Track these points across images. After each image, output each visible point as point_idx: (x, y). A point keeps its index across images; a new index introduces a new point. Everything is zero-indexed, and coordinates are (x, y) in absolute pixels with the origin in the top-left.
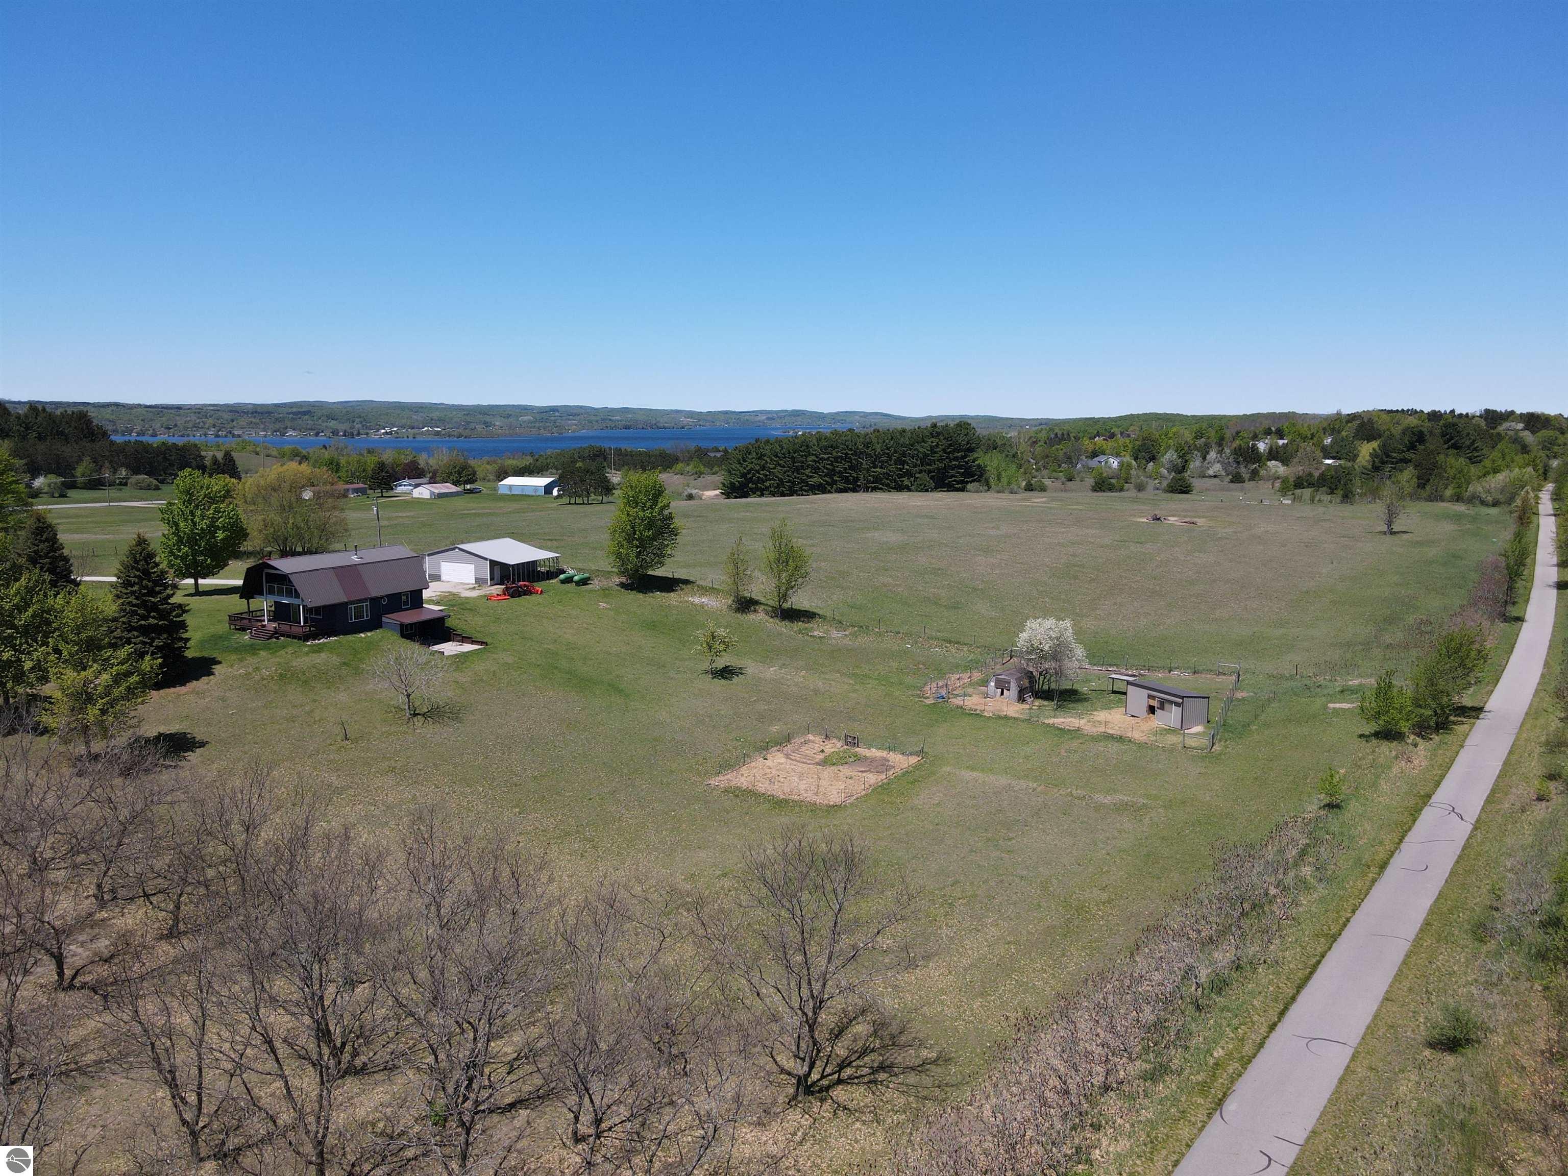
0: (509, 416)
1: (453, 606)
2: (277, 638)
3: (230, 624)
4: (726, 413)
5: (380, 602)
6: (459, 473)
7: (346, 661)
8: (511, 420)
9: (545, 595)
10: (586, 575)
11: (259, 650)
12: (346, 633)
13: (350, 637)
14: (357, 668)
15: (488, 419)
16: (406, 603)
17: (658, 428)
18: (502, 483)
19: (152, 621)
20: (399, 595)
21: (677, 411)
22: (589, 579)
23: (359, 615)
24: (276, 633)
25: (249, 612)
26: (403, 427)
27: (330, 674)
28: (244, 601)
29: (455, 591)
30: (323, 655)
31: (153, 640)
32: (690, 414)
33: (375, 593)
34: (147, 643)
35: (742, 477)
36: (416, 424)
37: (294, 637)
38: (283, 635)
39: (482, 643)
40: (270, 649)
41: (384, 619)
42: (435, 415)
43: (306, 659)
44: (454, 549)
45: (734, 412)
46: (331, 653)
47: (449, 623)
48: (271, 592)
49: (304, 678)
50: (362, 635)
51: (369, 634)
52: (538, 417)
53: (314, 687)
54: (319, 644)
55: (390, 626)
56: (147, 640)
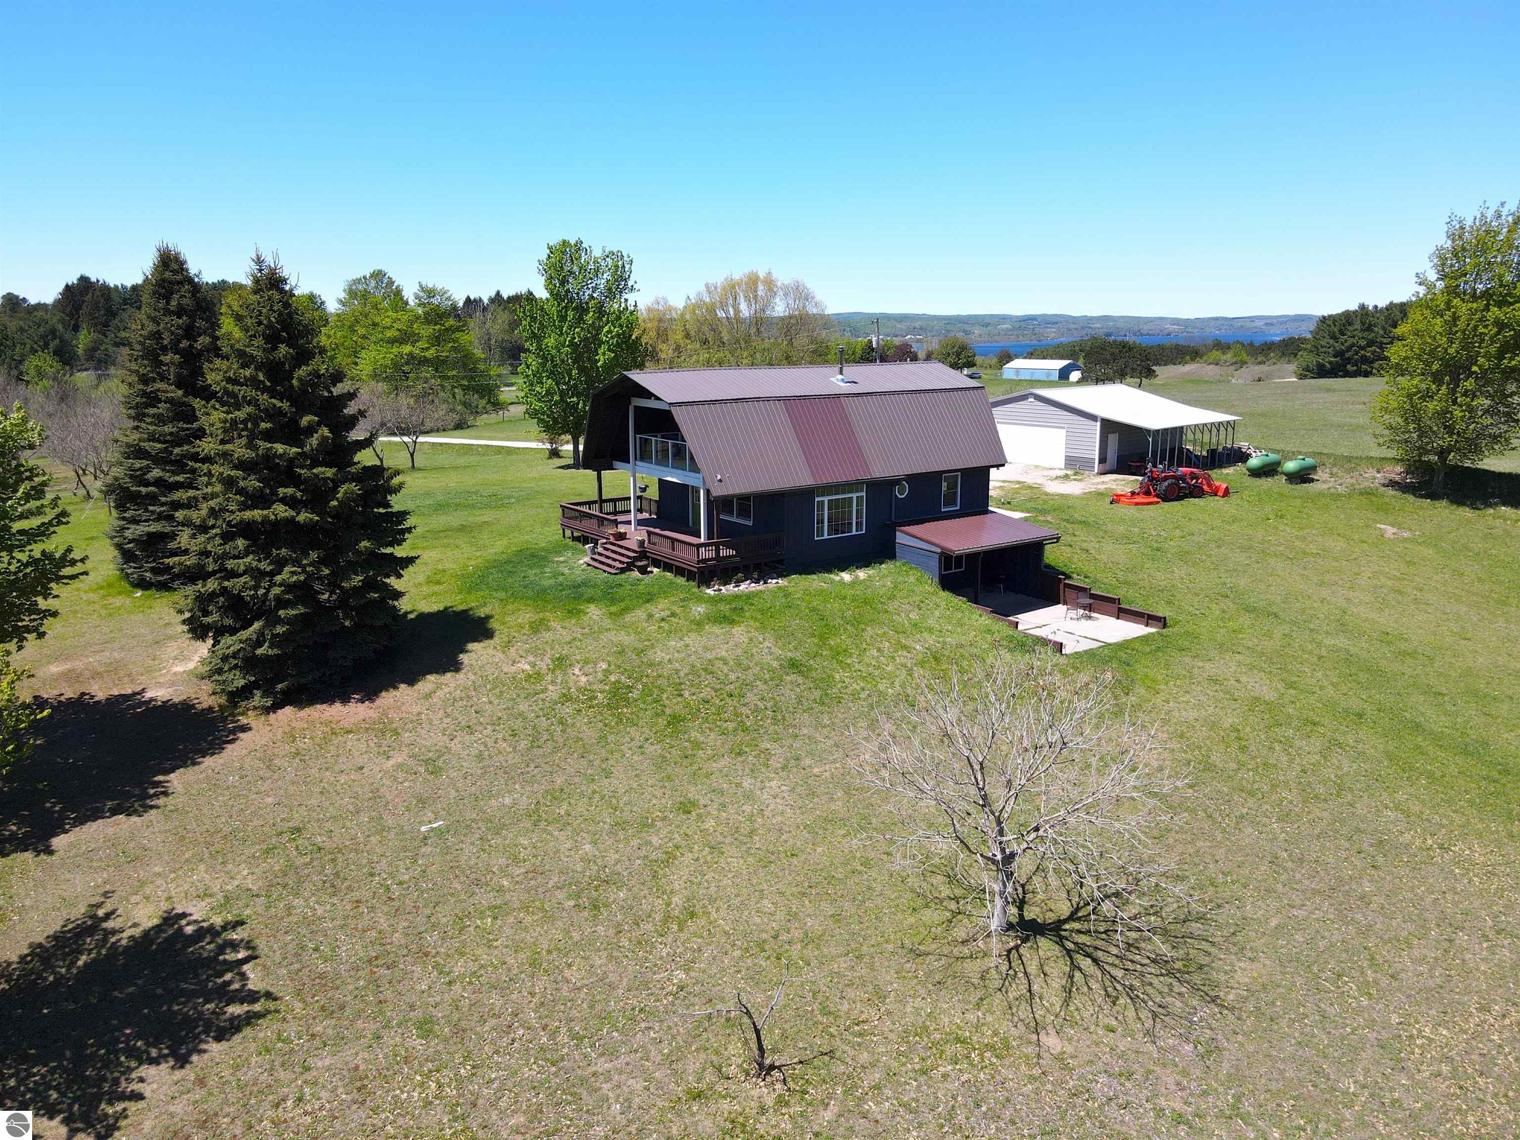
0: (987, 325)
1: (1043, 512)
2: (643, 571)
3: (564, 527)
4: (1217, 319)
5: (892, 491)
6: (958, 355)
7: (798, 655)
8: (989, 328)
9: (1233, 499)
10: (1309, 461)
11: (591, 600)
12: (807, 568)
13: (816, 582)
14: (827, 681)
15: (967, 327)
16: (950, 501)
17: (1142, 335)
18: (1007, 366)
19: (281, 511)
20: (934, 478)
21: (1161, 319)
22: (1313, 468)
23: (839, 524)
24: (643, 554)
25: (602, 501)
26: (888, 335)
27: (750, 697)
28: (591, 474)
29: (1030, 480)
30: (739, 633)
31: (280, 565)
32: (1176, 321)
33: (880, 470)
34: (263, 574)
35: (1335, 356)
36: (899, 333)
37: (680, 571)
38: (657, 563)
39: (1148, 619)
40: (613, 601)
41: (901, 538)
42: (917, 324)
43: (692, 639)
44: (1024, 398)
45: (1226, 318)
46: (763, 628)
47: (1052, 555)
48: (644, 456)
49: (674, 706)
50: (846, 576)
51: (862, 574)
52: (1017, 325)
53: (697, 745)
54: (737, 597)
55: (916, 558)
56: (265, 566)
